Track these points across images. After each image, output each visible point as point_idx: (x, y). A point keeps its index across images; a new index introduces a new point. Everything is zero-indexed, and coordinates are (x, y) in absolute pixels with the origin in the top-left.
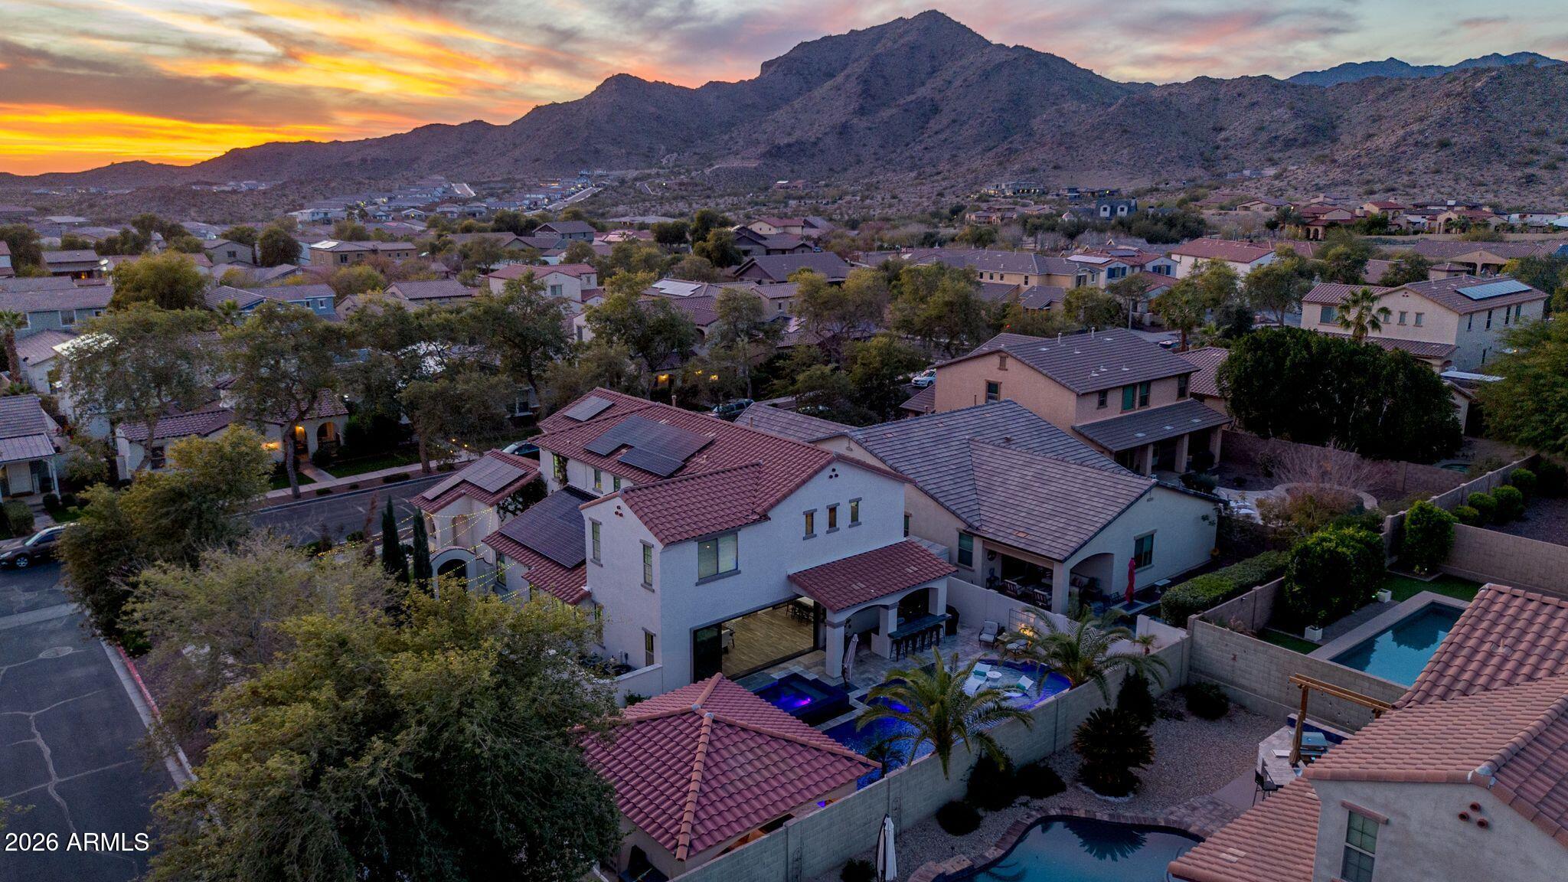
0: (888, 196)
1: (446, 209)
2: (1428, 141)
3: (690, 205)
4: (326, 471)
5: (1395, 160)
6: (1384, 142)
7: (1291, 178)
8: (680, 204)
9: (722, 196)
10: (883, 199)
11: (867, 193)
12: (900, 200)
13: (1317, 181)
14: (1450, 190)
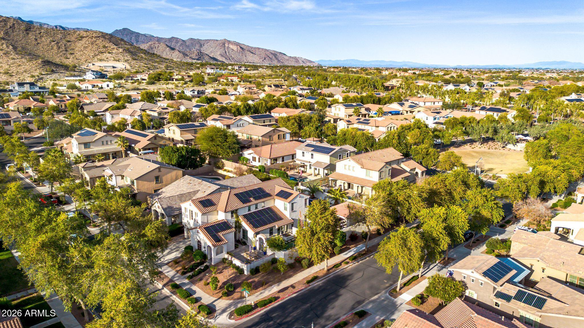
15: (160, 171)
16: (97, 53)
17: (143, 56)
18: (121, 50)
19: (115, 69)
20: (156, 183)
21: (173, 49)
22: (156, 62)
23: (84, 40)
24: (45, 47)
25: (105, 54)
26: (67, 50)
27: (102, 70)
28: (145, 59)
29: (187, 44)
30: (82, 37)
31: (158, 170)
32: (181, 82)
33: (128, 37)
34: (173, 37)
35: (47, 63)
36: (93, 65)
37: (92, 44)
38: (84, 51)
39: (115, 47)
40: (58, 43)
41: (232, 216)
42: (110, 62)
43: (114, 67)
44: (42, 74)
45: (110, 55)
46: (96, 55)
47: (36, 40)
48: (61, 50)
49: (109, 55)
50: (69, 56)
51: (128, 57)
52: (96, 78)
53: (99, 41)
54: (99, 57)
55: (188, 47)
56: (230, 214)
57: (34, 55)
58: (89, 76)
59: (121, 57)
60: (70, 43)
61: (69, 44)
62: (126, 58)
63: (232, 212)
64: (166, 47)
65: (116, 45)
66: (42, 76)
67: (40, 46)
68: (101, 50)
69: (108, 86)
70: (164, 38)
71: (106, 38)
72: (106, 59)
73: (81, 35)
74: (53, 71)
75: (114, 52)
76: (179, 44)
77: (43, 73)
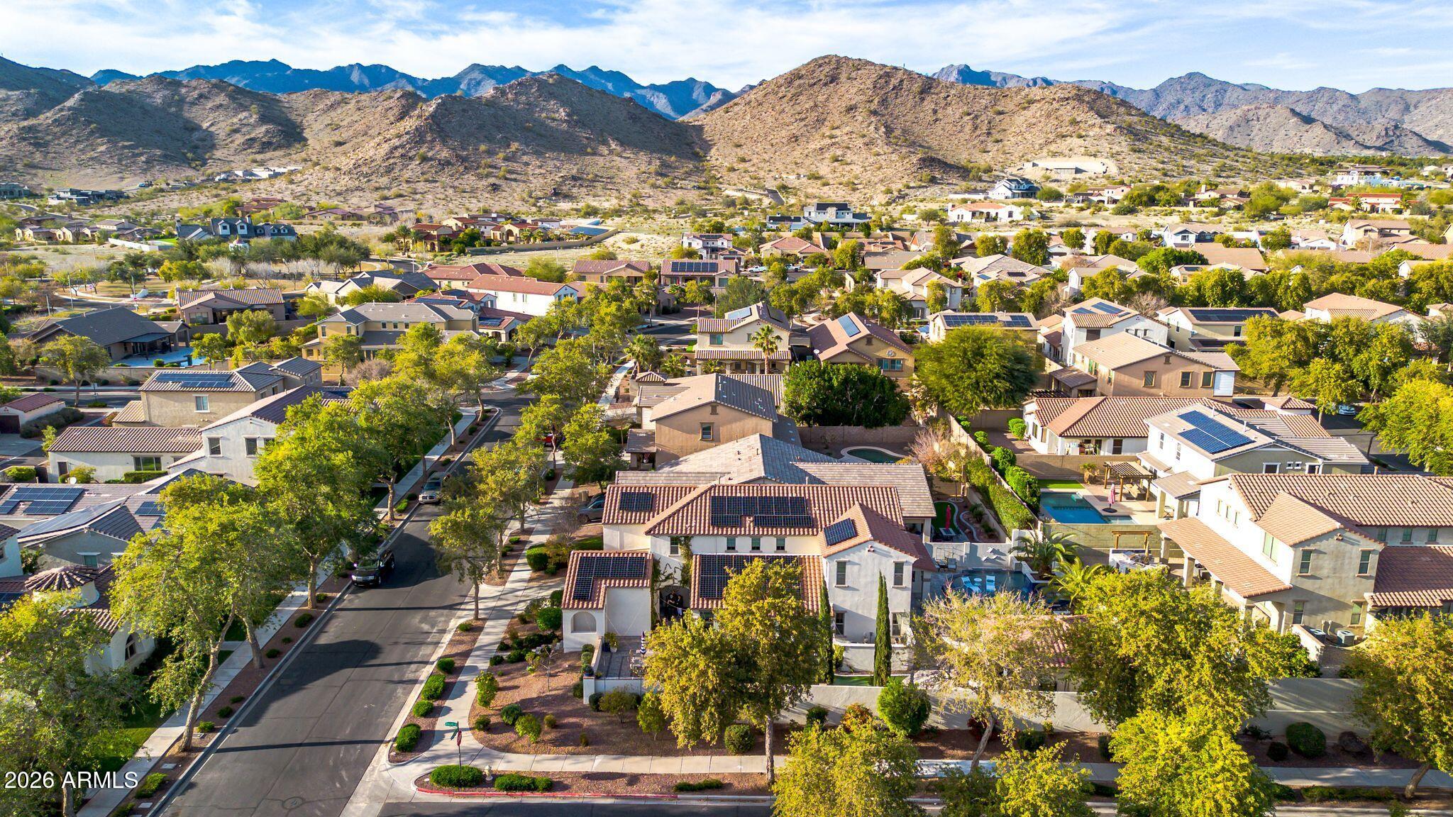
15: (714, 412)
16: (1052, 137)
17: (1165, 140)
18: (1109, 128)
19: (1078, 176)
20: (703, 439)
21: (1308, 120)
22: (1193, 156)
23: (1034, 107)
24: (948, 127)
25: (1069, 140)
26: (990, 133)
27: (1047, 178)
28: (1167, 149)
29: (1363, 104)
30: (1031, 102)
31: (709, 409)
32: (1206, 209)
33: (1197, 94)
34: (1321, 89)
35: (930, 162)
36: (1034, 165)
37: (1049, 116)
38: (1026, 135)
39: (1099, 121)
40: (976, 117)
41: (674, 551)
42: (1075, 158)
43: (1078, 171)
44: (909, 187)
45: (1081, 141)
46: (1047, 143)
47: (935, 112)
48: (978, 132)
49: (1075, 141)
50: (990, 146)
51: (1123, 144)
52: (1014, 195)
53: (1066, 112)
54: (1053, 147)
55: (1363, 113)
56: (668, 543)
57: (920, 146)
58: (1001, 191)
59: (1105, 146)
60: (1001, 117)
61: (998, 118)
62: (1116, 148)
63: (675, 541)
64: (1290, 115)
65: (1102, 117)
66: (907, 191)
67: (938, 128)
68: (1063, 130)
69: (1010, 215)
70: (1294, 93)
71: (1083, 101)
72: (1067, 152)
73: (1031, 96)
74: (933, 181)
75: (1091, 133)
76: (1335, 107)
77: (912, 185)
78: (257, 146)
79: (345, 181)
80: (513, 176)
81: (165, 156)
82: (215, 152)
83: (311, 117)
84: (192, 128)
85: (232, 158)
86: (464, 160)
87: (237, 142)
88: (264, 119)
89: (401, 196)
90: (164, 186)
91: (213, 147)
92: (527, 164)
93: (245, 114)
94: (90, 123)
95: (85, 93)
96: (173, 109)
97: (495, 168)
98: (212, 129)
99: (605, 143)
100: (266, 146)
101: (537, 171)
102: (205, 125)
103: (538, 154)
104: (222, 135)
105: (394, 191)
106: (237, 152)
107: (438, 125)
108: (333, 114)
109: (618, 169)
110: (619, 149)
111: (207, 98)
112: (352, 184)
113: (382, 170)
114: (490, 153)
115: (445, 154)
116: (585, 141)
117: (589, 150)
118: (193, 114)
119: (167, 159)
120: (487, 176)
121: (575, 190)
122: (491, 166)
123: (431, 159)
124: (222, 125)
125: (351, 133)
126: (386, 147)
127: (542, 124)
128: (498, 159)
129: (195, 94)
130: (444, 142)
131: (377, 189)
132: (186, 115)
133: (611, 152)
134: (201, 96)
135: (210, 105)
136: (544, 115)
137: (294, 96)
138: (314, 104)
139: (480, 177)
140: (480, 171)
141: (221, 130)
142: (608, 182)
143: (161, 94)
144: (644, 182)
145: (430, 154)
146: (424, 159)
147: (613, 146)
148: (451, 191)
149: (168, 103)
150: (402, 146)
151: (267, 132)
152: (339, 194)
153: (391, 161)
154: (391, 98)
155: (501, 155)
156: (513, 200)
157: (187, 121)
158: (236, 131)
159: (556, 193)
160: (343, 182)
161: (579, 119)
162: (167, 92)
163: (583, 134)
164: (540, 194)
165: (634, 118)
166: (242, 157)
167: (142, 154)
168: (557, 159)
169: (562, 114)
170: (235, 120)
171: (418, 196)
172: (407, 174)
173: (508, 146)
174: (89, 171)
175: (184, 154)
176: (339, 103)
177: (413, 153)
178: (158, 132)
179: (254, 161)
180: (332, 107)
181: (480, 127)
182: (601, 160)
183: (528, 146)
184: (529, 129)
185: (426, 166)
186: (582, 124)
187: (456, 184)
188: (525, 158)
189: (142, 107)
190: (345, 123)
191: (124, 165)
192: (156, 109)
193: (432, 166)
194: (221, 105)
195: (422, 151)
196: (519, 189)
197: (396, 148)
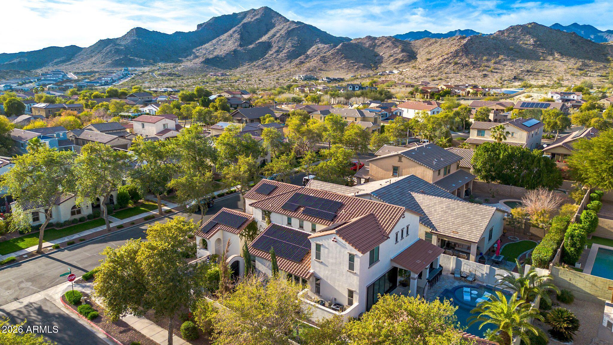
0: (257, 80)
1: (68, 85)
2: (450, 62)
3: (176, 83)
4: (113, 216)
5: (440, 68)
6: (436, 61)
7: (405, 74)
8: (172, 82)
9: (188, 79)
10: (255, 81)
11: (248, 78)
12: (262, 81)
13: (415, 76)
14: (459, 79)
15: (400, 160)
63: (264, 213)
78: (397, 61)
79: (421, 73)
80: (496, 71)
81: (364, 66)
82: (382, 64)
83: (421, 49)
84: (377, 55)
85: (387, 66)
86: (474, 63)
87: (391, 60)
88: (403, 51)
89: (441, 79)
90: (359, 77)
91: (382, 62)
92: (505, 65)
93: (396, 49)
94: (342, 54)
95: (343, 44)
96: (372, 48)
97: (489, 67)
98: (383, 56)
99: (552, 54)
100: (401, 61)
101: (509, 68)
102: (381, 54)
103: (513, 60)
104: (386, 57)
105: (439, 77)
106: (390, 64)
107: (466, 49)
108: (430, 48)
109: (556, 67)
110: (559, 57)
111: (384, 43)
112: (423, 74)
113: (436, 69)
114: (488, 60)
115: (466, 61)
116: (541, 54)
117: (542, 58)
118: (377, 50)
119: (364, 67)
120: (483, 71)
121: (526, 77)
122: (486, 66)
123: (459, 64)
124: (387, 54)
125: (435, 55)
126: (441, 59)
127: (520, 47)
128: (491, 64)
129: (380, 42)
130: (467, 56)
131: (432, 76)
132: (376, 50)
133: (554, 59)
134: (382, 43)
135: (385, 46)
136: (522, 42)
137: (417, 41)
138: (424, 44)
139: (480, 71)
140: (481, 68)
141: (386, 56)
142: (546, 73)
143: (368, 43)
144: (568, 73)
145: (459, 62)
146: (456, 64)
147: (556, 56)
148: (464, 77)
149: (370, 46)
150: (448, 58)
151: (403, 56)
152: (416, 79)
153: (442, 65)
154: (455, 39)
155: (493, 61)
156: (492, 81)
157: (376, 53)
158: (391, 56)
159: (515, 78)
160: (419, 74)
161: (540, 43)
162: (370, 42)
163: (540, 51)
164: (506, 78)
165: (573, 42)
166: (391, 65)
167: (356, 65)
168: (522, 63)
169: (532, 41)
170: (392, 52)
171: (448, 79)
172: (447, 70)
173: (498, 57)
174: (338, 71)
175: (371, 65)
176: (433, 43)
177: (452, 61)
178: (365, 57)
179: (395, 67)
180: (431, 45)
181: (487, 49)
182: (546, 63)
183: (508, 57)
184: (511, 49)
185: (456, 67)
186: (541, 46)
187: (467, 74)
188: (505, 63)
189: (361, 48)
190: (433, 51)
191: (349, 69)
192: (366, 48)
193: (459, 67)
194: (388, 46)
195: (456, 60)
196: (497, 76)
197: (445, 59)
